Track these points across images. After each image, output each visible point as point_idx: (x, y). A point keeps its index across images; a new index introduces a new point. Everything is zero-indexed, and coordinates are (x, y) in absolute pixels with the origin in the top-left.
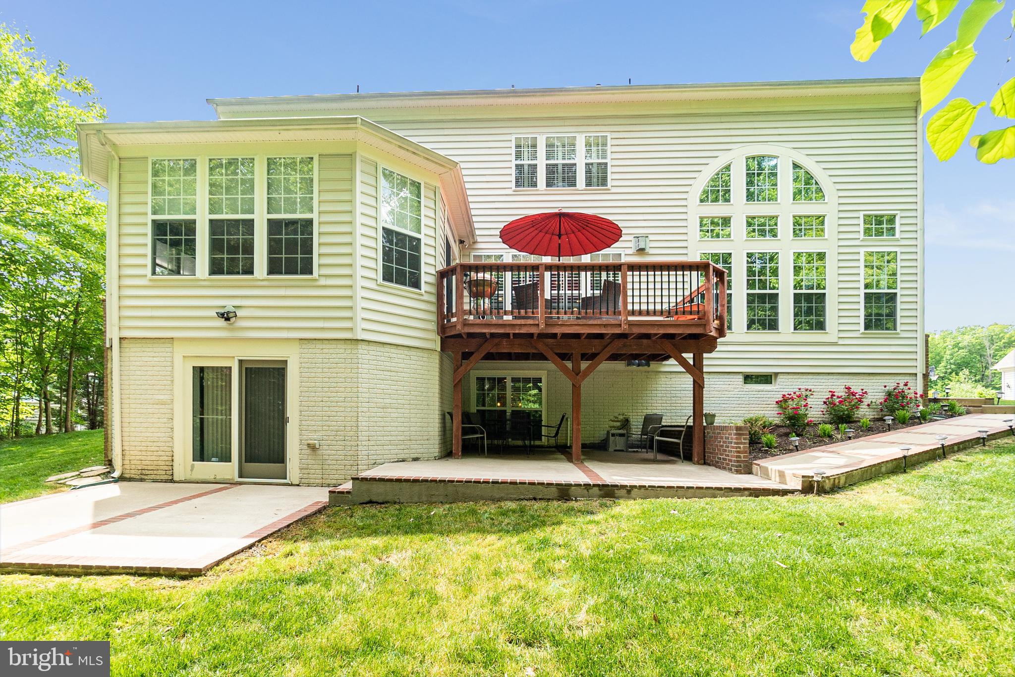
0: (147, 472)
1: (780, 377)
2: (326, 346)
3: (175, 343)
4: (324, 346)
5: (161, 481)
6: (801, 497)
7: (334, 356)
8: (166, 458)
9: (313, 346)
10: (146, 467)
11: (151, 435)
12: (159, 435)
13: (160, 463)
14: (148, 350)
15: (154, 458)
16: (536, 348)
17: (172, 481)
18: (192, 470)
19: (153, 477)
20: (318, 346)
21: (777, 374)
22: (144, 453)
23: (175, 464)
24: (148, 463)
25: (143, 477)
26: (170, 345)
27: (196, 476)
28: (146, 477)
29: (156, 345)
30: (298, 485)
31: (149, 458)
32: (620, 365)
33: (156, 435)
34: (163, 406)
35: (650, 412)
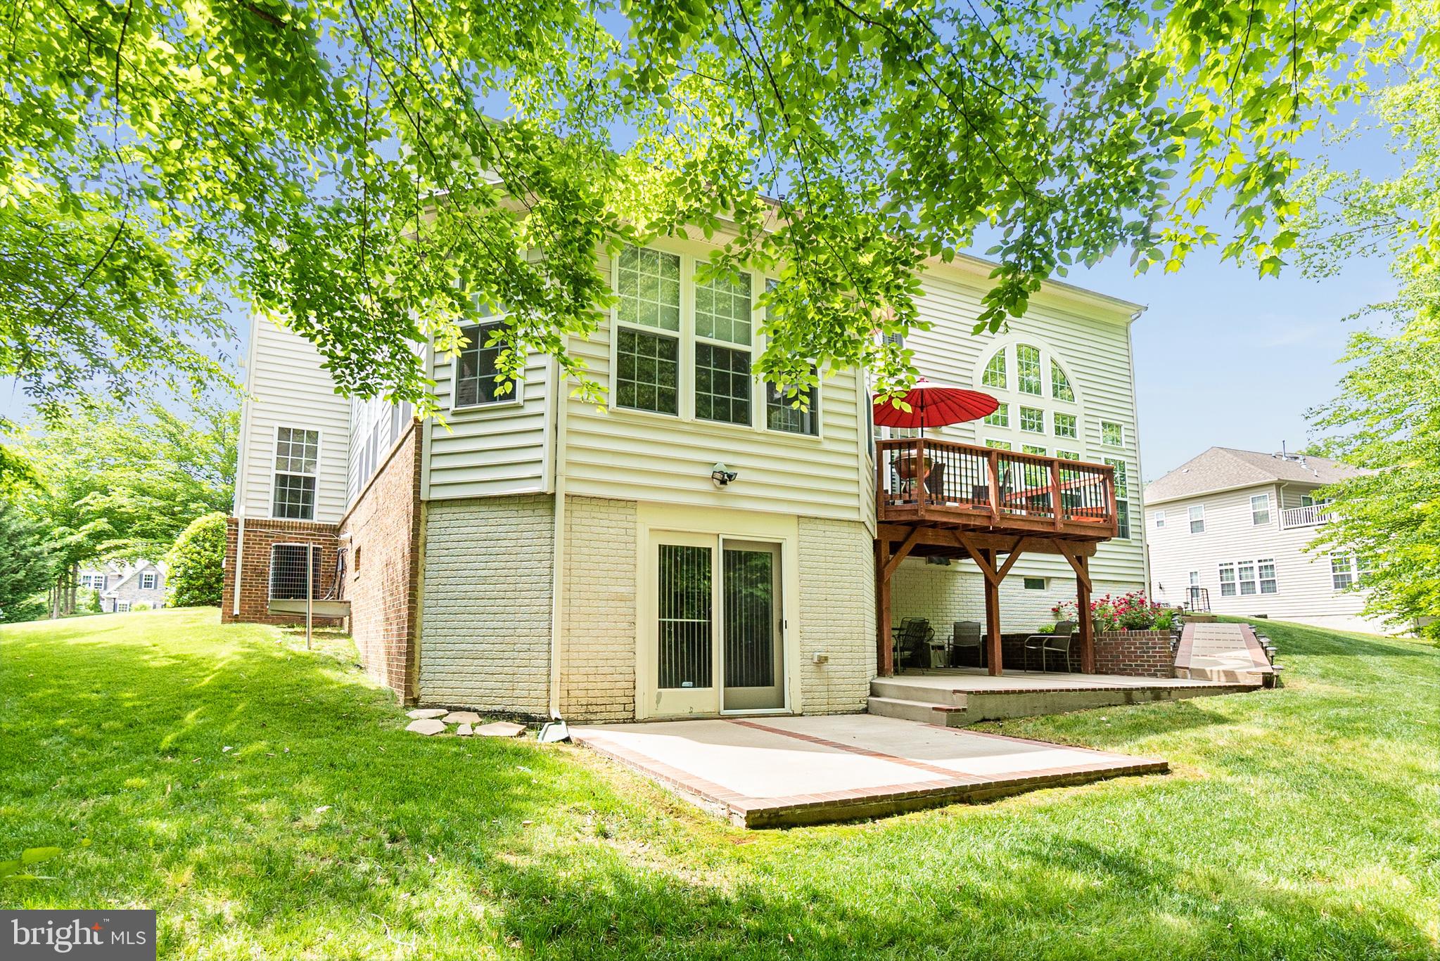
0: (596, 709)
1: (1053, 581)
2: (830, 528)
3: (639, 508)
4: (827, 528)
5: (618, 722)
6: (1262, 690)
7: (838, 541)
8: (625, 685)
9: (814, 526)
10: (594, 701)
11: (603, 648)
12: (616, 648)
13: (616, 692)
14: (600, 515)
15: (606, 685)
16: (958, 540)
17: (633, 720)
18: (658, 702)
19: (605, 716)
20: (822, 527)
21: (1049, 579)
22: (591, 678)
23: (638, 692)
24: (598, 693)
25: (589, 716)
26: (632, 511)
27: (665, 710)
28: (593, 717)
29: (612, 510)
30: (801, 715)
31: (600, 686)
32: (920, 562)
33: (611, 648)
34: (623, 604)
35: (957, 619)
